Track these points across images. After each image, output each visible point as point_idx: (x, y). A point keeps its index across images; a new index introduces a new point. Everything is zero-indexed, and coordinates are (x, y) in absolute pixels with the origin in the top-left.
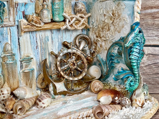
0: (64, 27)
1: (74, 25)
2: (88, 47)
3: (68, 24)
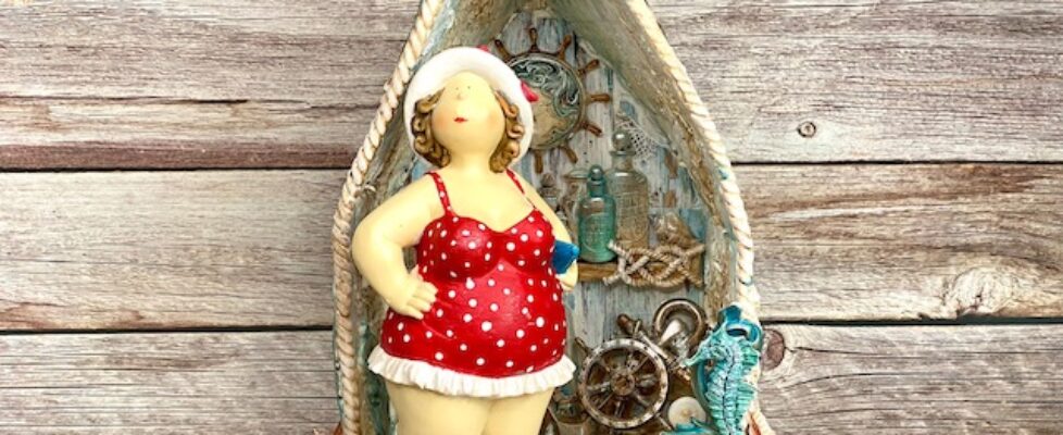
0: (612, 279)
1: (643, 273)
2: (686, 339)
3: (621, 271)
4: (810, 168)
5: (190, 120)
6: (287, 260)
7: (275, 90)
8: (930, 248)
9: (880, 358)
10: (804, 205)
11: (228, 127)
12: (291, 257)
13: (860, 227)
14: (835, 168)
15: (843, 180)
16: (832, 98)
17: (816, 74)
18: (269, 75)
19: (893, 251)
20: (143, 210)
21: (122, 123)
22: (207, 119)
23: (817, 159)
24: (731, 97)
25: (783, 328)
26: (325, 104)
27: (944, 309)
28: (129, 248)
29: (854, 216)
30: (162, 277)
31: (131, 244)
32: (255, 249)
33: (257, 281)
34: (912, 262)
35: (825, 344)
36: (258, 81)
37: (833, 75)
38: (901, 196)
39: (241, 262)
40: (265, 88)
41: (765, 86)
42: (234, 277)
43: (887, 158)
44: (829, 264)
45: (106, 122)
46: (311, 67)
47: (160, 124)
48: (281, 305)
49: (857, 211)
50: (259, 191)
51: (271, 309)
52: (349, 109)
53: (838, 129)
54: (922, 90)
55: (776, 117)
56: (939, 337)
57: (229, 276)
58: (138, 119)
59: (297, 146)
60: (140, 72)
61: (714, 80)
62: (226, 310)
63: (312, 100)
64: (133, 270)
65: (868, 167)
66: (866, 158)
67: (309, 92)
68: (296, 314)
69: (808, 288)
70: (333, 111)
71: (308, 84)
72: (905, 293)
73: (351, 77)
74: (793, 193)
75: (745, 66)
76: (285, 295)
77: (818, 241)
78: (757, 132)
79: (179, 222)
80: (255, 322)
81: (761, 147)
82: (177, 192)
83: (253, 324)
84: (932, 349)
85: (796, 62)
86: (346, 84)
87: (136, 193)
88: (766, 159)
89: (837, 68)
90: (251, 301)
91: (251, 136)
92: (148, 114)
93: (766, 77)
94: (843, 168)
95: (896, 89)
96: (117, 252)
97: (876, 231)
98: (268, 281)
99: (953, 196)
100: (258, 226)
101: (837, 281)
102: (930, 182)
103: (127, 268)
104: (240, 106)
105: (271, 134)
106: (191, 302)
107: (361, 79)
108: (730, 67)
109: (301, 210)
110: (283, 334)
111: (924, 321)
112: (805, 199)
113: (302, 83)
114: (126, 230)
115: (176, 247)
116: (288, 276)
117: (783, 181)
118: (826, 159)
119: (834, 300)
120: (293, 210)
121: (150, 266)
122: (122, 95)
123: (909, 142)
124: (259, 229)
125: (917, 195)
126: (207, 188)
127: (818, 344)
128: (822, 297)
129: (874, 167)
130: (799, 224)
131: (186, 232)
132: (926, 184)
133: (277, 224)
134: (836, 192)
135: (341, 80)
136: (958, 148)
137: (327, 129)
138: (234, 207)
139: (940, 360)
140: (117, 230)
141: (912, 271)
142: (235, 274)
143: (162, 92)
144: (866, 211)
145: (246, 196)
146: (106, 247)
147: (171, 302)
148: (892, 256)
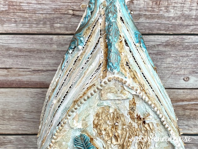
6: (26, 115)
7: (21, 65)
10: (183, 101)
12: (27, 114)
18: (19, 60)
24: (164, 69)
26: (37, 69)
33: (16, 120)
36: (15, 62)
40: (18, 64)
41: (175, 66)
46: (32, 58)
48: (24, 128)
50: (16, 94)
51: (20, 129)
52: (44, 71)
55: (177, 75)
59: (28, 81)
61: (159, 64)
63: (33, 68)
67: (32, 66)
68: (28, 130)
70: (39, 72)
71: (31, 63)
73: (45, 61)
74: (180, 97)
75: (169, 60)
76: (25, 125)
78: (171, 80)
80: (16, 132)
81: (171, 84)
83: (15, 133)
85: (185, 59)
86: (44, 63)
88: (173, 87)
90: (14, 126)
91: (14, 78)
93: (175, 63)
98: (20, 121)
100: (17, 104)
105: (20, 78)
107: (48, 62)
108: (164, 60)
109: (29, 100)
110: (24, 136)
112: (183, 99)
113: (30, 63)
116: (26, 119)
117: (177, 94)
120: (27, 100)
124: (17, 105)
130: (181, 106)
133: (23, 104)
135: (42, 62)
137: (38, 76)
145: (12, 96)
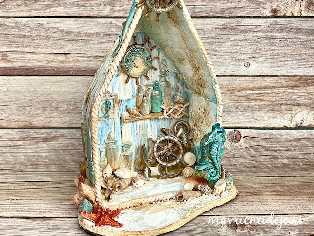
0: (162, 117)
3: (165, 114)
4: (248, 77)
5: (52, 59)
8: (286, 104)
9: (272, 140)
11: (64, 62)
13: (264, 97)
14: (256, 78)
15: (259, 82)
16: (255, 55)
17: (250, 47)
19: (275, 105)
20: (35, 89)
21: (30, 60)
22: (57, 59)
23: (250, 75)
25: (240, 130)
27: (292, 124)
28: (30, 101)
29: (262, 94)
30: (40, 111)
31: (30, 100)
32: (70, 102)
34: (281, 109)
35: (254, 135)
37: (255, 47)
38: (277, 87)
39: (66, 106)
42: (63, 111)
43: (272, 75)
44: (254, 109)
45: (25, 60)
47: (42, 61)
49: (263, 92)
53: (257, 65)
54: (283, 52)
56: (290, 133)
57: (61, 111)
58: (36, 59)
60: (37, 43)
62: (60, 122)
64: (31, 109)
65: (266, 77)
66: (266, 75)
69: (248, 117)
72: (279, 119)
77: (251, 101)
79: (46, 93)
82: (47, 83)
84: (288, 137)
87: (33, 83)
89: (256, 45)
92: (39, 58)
94: (259, 78)
95: (275, 52)
96: (26, 103)
97: (269, 98)
99: (293, 87)
101: (257, 115)
102: (286, 83)
103: (29, 108)
104: (68, 55)
106: (48, 119)
111: (285, 128)
114: (29, 95)
115: (45, 101)
118: (253, 75)
119: (256, 121)
121: (36, 107)
122: (31, 51)
123: (279, 69)
125: (282, 87)
126: (56, 82)
127: (251, 135)
128: (252, 120)
129: (268, 77)
131: (49, 97)
132: (285, 83)
134: (256, 85)
136: (294, 71)
138: (64, 88)
139: (291, 141)
140: (26, 95)
141: (281, 112)
142: (64, 110)
143: (44, 50)
144: (266, 92)
146: (22, 101)
147: (42, 119)
148: (275, 107)
